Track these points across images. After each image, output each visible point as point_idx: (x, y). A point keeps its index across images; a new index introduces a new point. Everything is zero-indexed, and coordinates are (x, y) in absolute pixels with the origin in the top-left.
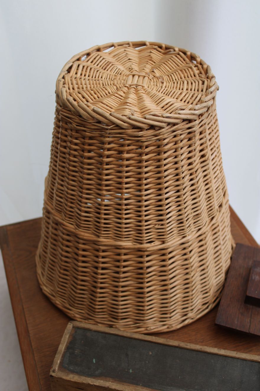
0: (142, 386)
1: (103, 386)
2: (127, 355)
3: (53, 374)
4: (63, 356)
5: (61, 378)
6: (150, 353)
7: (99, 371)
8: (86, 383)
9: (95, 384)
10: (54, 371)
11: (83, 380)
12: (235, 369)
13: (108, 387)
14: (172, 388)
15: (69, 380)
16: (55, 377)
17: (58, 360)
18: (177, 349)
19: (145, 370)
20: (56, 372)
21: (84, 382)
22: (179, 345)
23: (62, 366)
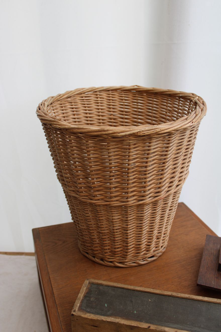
0: (145, 322)
1: (114, 322)
2: (132, 301)
3: (74, 313)
4: (82, 302)
5: (80, 316)
6: (150, 300)
7: (110, 312)
8: (100, 319)
9: (107, 320)
10: (74, 311)
11: (98, 317)
12: (218, 311)
13: (118, 322)
14: (169, 323)
15: (87, 317)
16: (76, 315)
17: (78, 304)
18: (171, 298)
19: (146, 311)
20: (76, 311)
21: (99, 319)
22: (172, 294)
23: (80, 309)
